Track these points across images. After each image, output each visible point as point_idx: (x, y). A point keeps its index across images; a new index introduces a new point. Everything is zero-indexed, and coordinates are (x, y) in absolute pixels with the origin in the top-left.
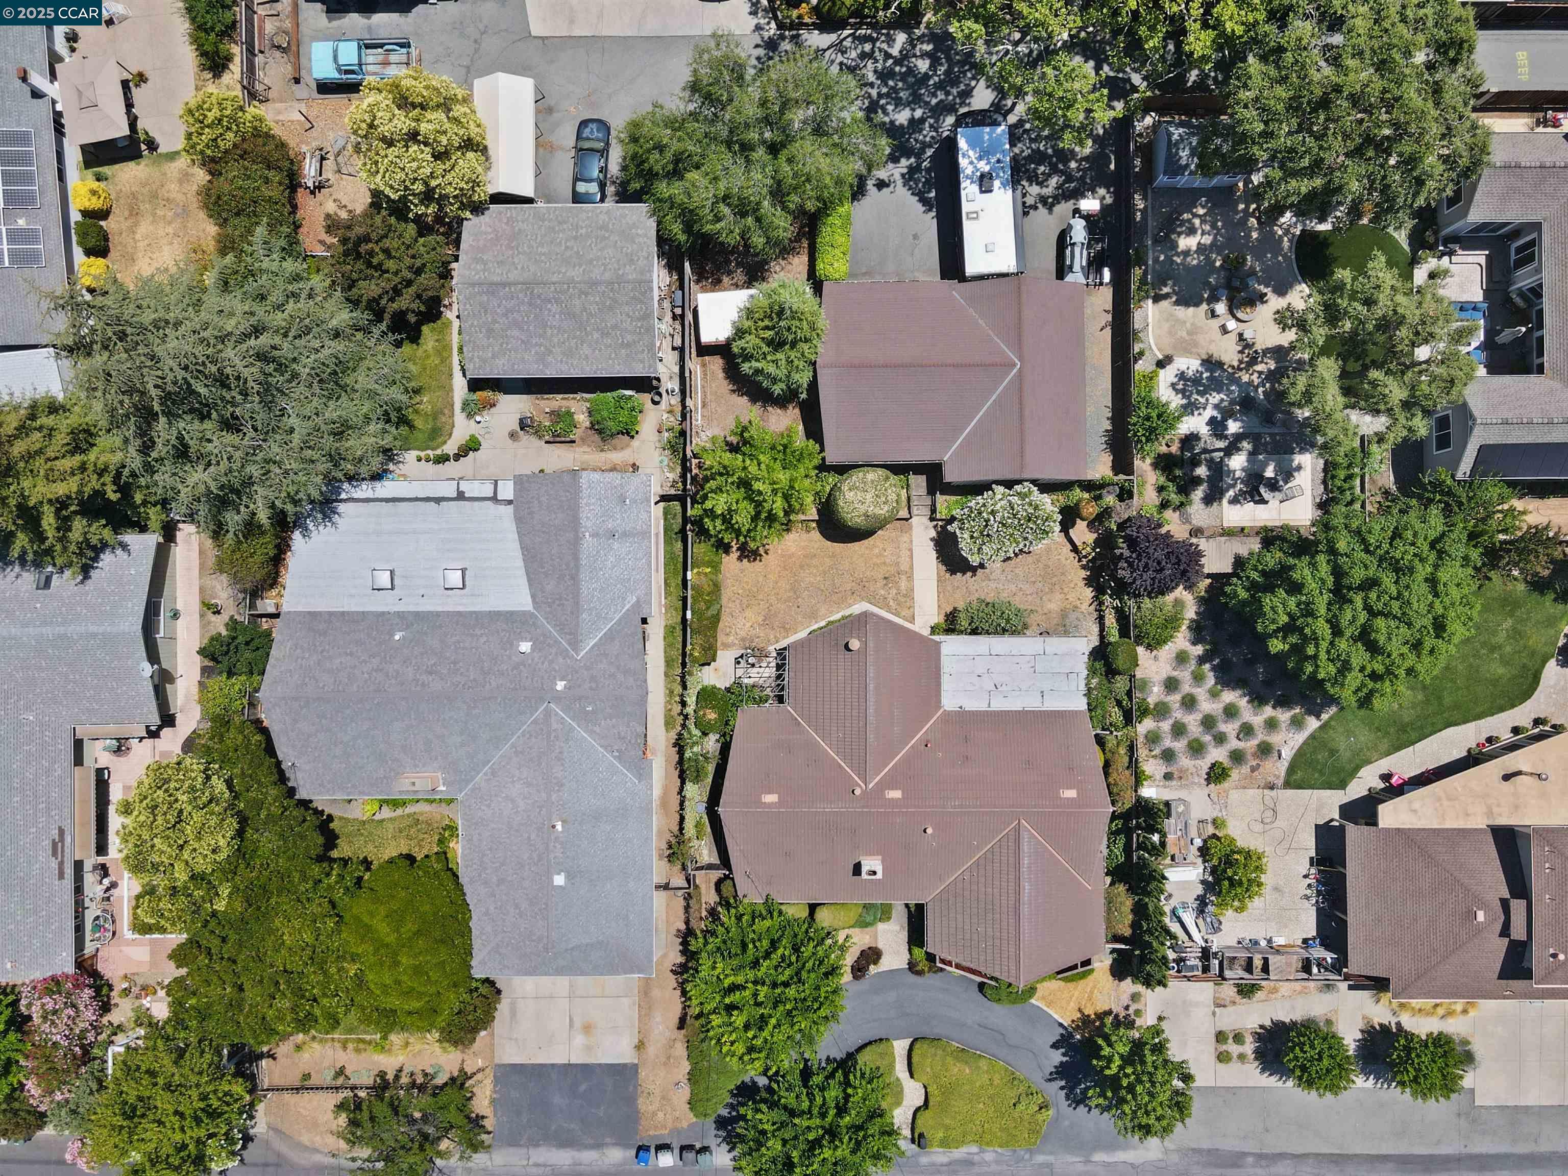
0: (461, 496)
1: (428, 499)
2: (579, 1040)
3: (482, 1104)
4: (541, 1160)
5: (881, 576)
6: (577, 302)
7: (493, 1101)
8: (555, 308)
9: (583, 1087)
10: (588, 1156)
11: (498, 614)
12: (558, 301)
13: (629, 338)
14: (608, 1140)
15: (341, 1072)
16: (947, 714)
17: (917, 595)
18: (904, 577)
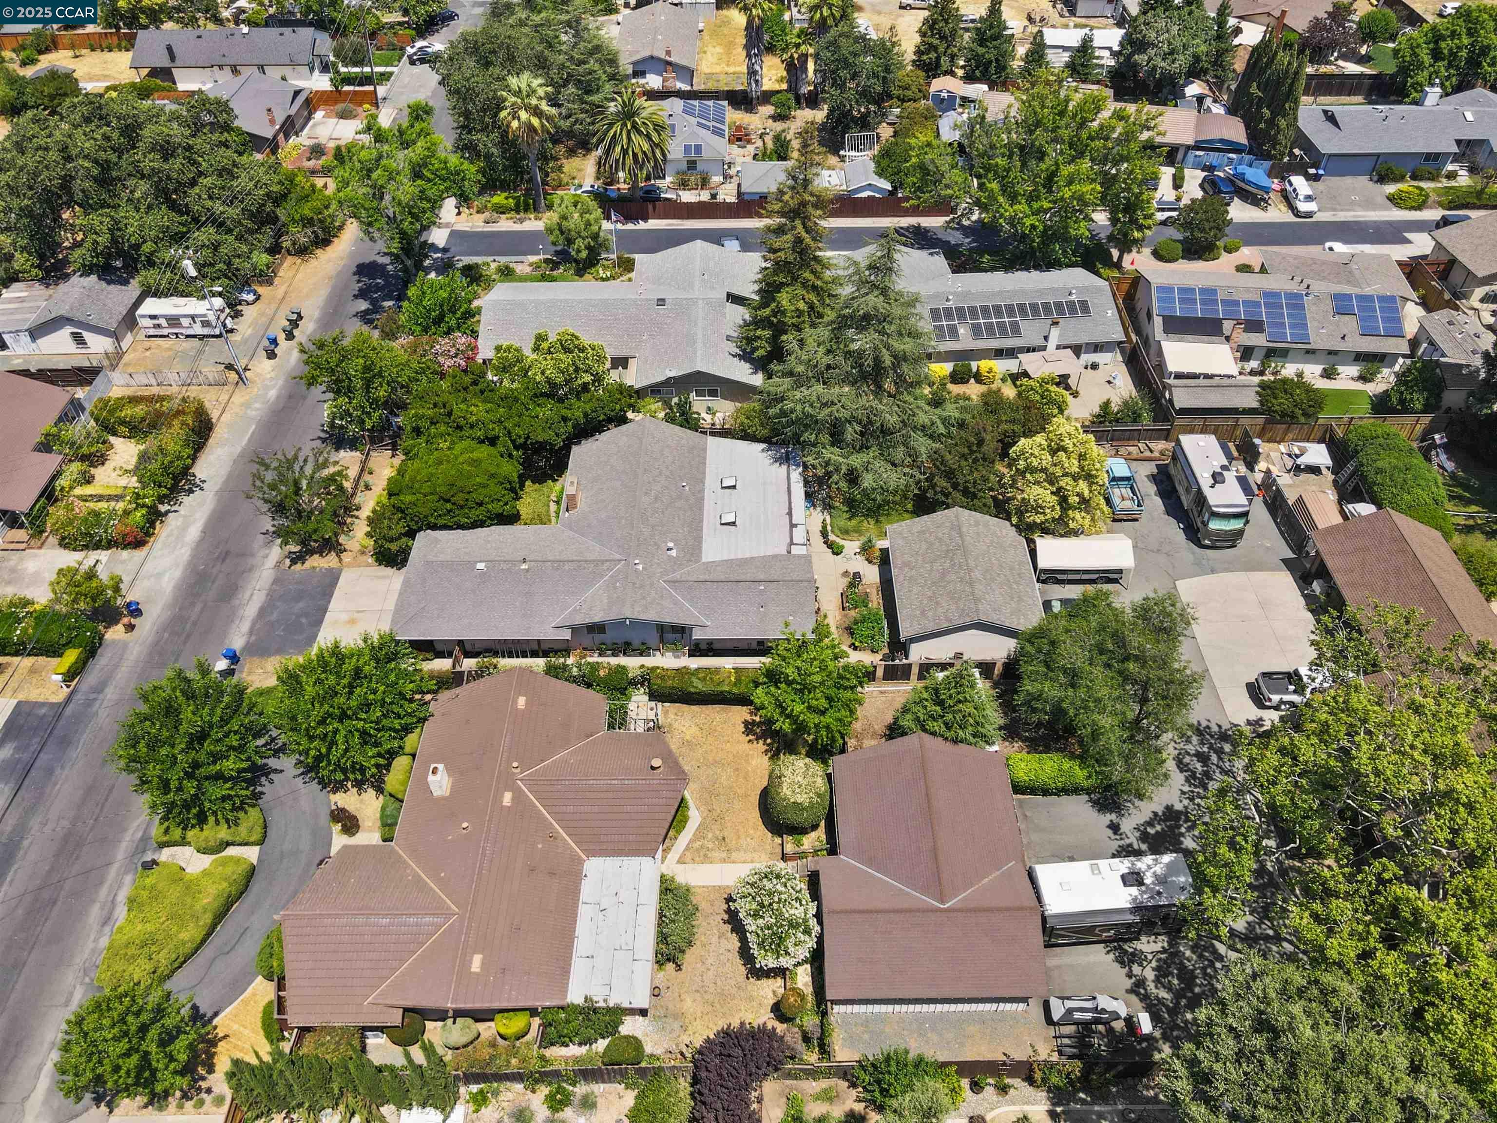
0: (793, 526)
1: (790, 508)
2: (344, 617)
3: (315, 562)
4: (255, 597)
5: (726, 834)
6: (954, 577)
7: (314, 568)
8: (947, 565)
9: (304, 620)
10: (245, 626)
11: (700, 542)
12: (953, 566)
13: (930, 614)
14: (253, 638)
15: (368, 487)
16: (581, 862)
17: (706, 867)
18: (724, 855)
